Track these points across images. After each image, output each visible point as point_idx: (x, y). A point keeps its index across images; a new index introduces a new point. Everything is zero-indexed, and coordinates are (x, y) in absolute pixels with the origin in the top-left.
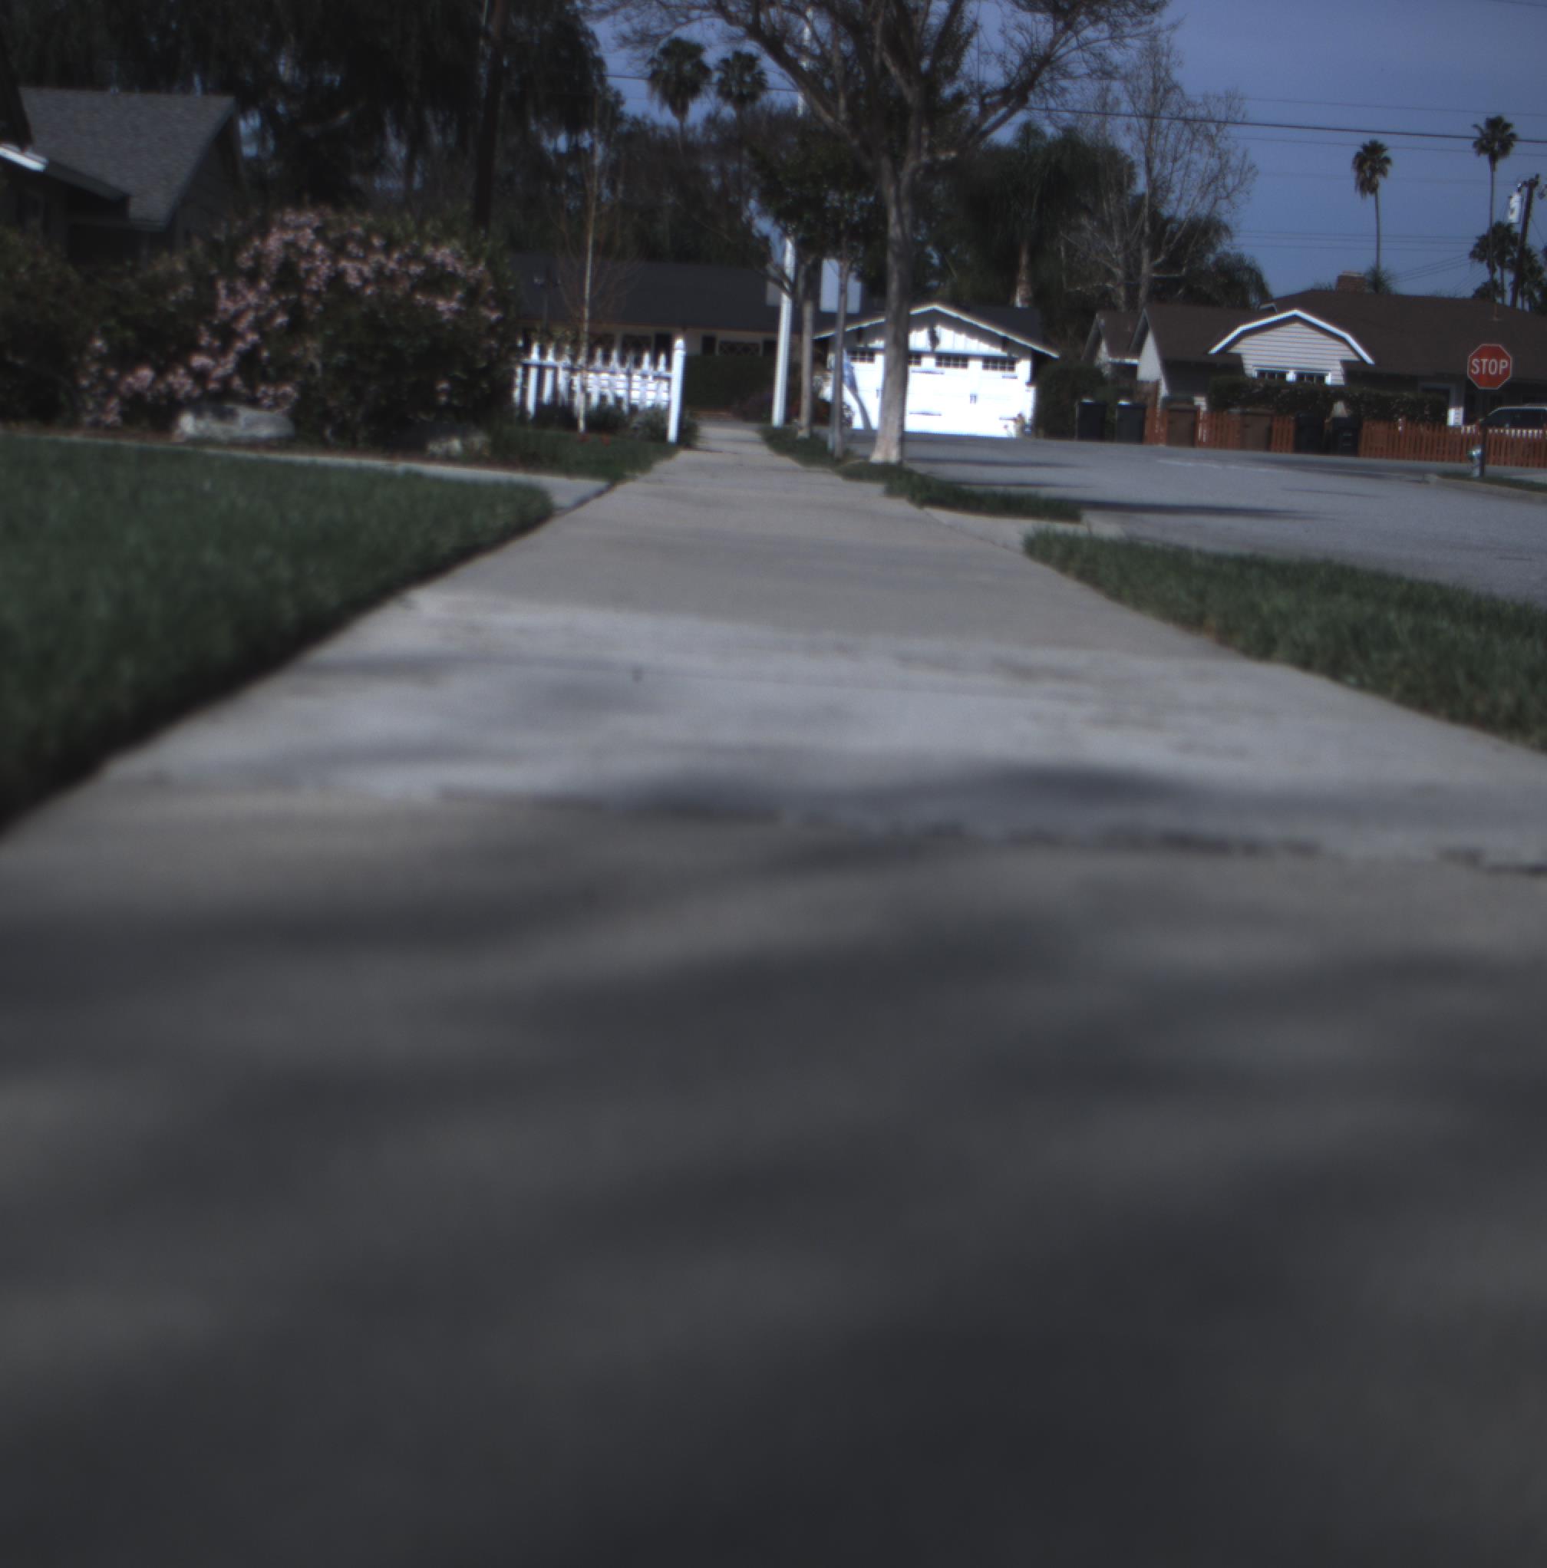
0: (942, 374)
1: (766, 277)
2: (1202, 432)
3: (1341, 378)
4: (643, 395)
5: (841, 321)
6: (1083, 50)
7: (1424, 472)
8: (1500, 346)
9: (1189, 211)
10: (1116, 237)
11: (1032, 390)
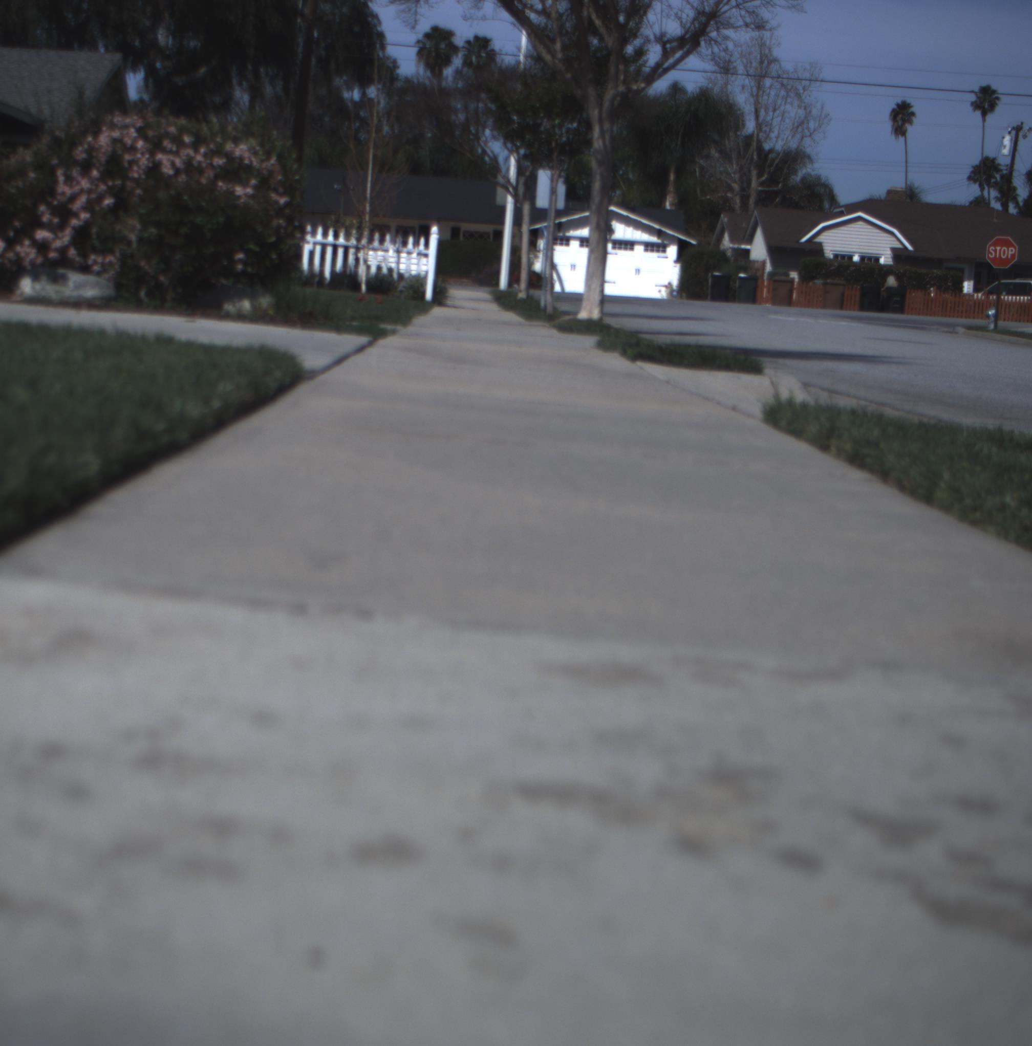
0: (616, 254)
1: (496, 182)
2: (796, 296)
3: (891, 260)
4: (409, 267)
5: (552, 214)
6: (740, 9)
7: (954, 326)
8: (1010, 238)
9: (784, 145)
10: (734, 162)
11: (678, 266)
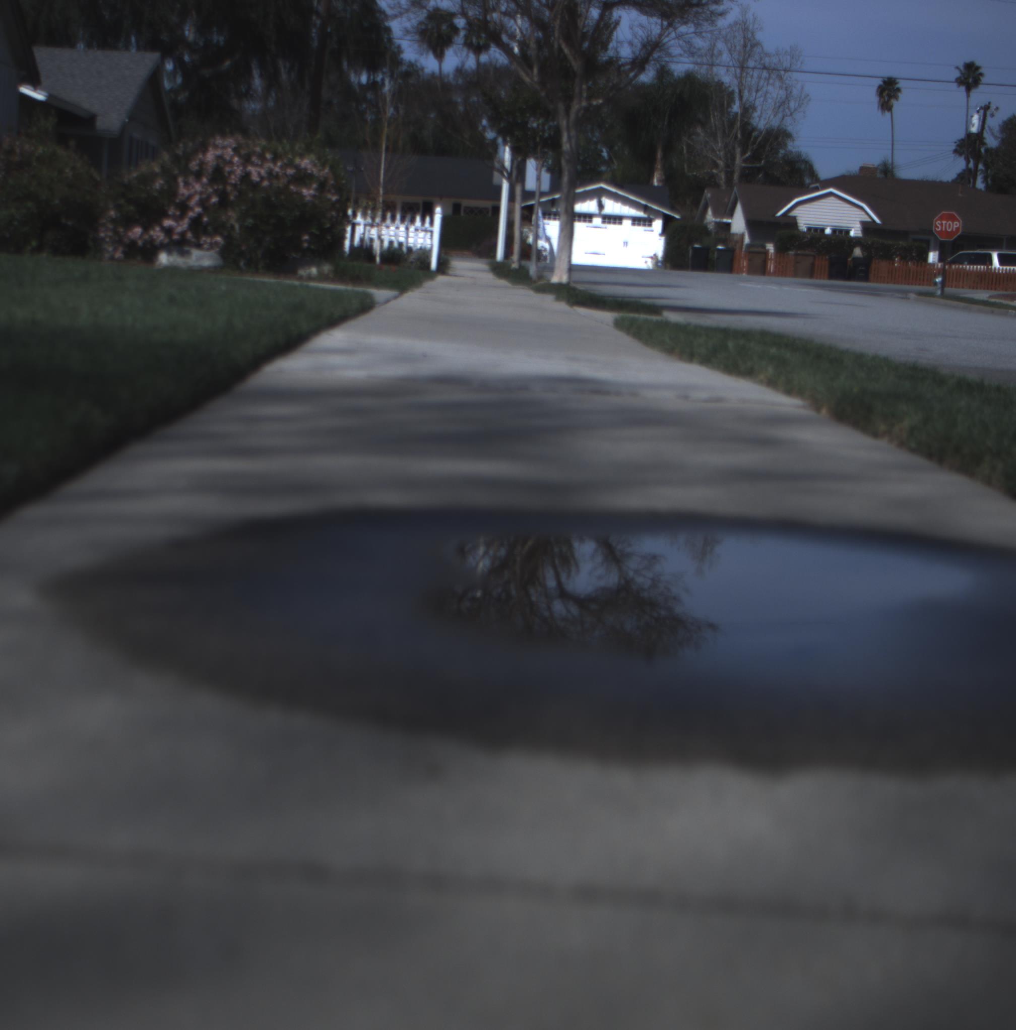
0: (606, 228)
1: (492, 168)
2: (771, 267)
3: (860, 232)
4: (416, 241)
5: (537, 194)
6: (679, 39)
7: (906, 292)
8: (955, 213)
9: (766, 124)
10: (720, 141)
11: (663, 239)
